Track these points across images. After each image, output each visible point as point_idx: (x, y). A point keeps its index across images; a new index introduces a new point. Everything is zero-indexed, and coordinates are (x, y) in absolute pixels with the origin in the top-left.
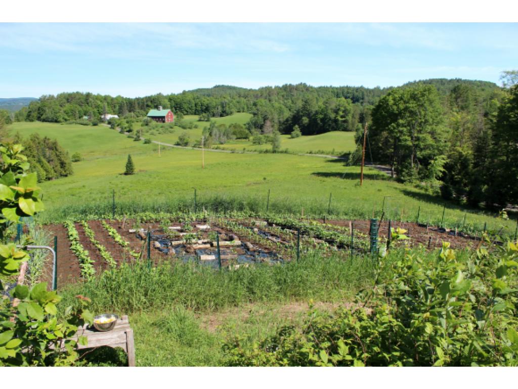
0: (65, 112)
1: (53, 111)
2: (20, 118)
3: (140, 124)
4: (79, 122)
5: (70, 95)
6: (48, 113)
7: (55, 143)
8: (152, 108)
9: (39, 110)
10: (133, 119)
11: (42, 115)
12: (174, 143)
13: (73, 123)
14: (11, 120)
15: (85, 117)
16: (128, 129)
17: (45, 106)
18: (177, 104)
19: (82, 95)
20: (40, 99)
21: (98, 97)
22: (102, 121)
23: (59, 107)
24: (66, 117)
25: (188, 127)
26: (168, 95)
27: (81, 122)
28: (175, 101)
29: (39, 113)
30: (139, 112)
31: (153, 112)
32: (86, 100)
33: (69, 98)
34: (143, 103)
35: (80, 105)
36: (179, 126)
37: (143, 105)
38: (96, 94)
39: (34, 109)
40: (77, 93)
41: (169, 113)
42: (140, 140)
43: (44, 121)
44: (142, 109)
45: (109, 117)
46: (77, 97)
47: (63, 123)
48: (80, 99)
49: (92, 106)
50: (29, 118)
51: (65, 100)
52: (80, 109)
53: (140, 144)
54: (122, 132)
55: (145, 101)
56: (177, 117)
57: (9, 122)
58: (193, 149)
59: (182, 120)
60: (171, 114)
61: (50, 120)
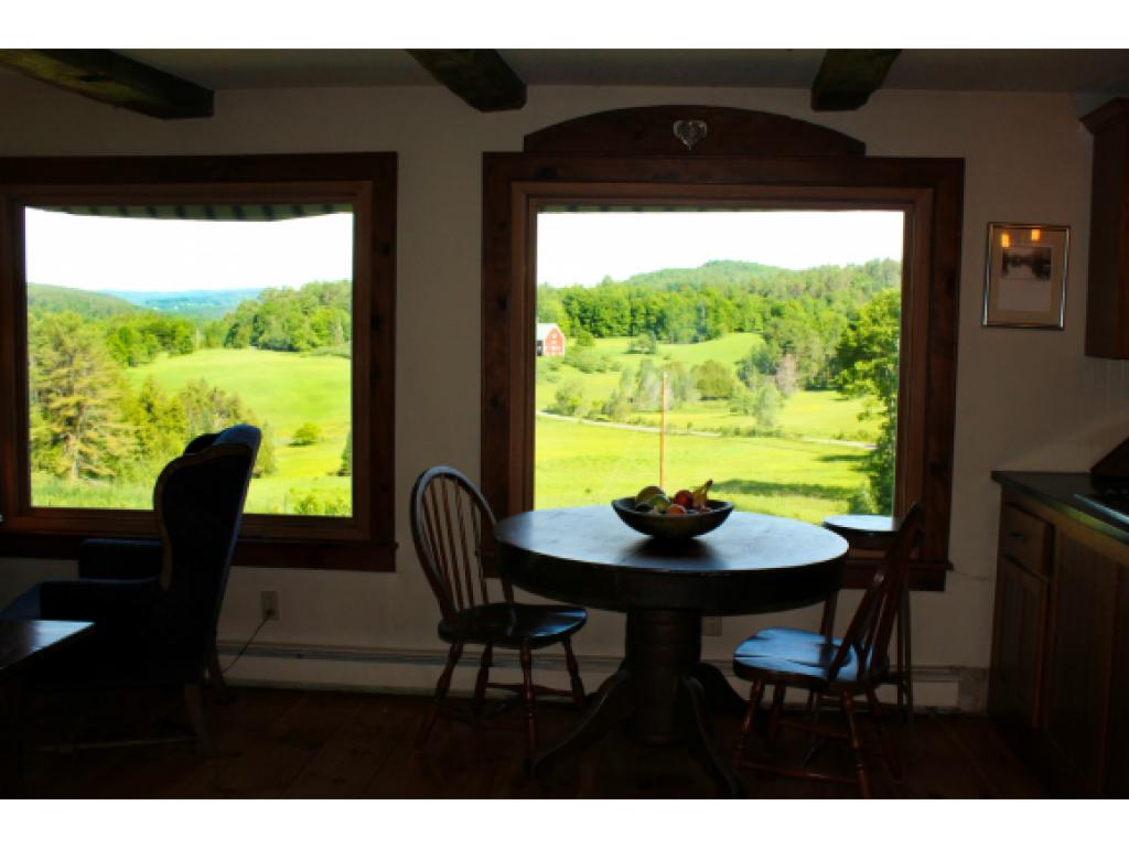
0: (313, 326)
1: (286, 325)
2: (214, 339)
5: (327, 287)
6: (276, 332)
7: (234, 402)
9: (256, 321)
11: (261, 333)
12: (546, 408)
13: (325, 353)
14: (190, 344)
17: (268, 312)
18: (585, 311)
20: (261, 296)
23: (301, 315)
24: (316, 340)
25: (596, 367)
26: (566, 289)
27: (345, 351)
28: (580, 303)
29: (255, 329)
33: (323, 293)
36: (575, 366)
39: (245, 320)
41: (554, 331)
43: (266, 346)
46: (344, 291)
47: (308, 353)
48: (348, 295)
50: (232, 339)
51: (316, 299)
52: (349, 320)
56: (579, 343)
57: (186, 349)
58: (580, 423)
59: (587, 350)
60: (558, 335)
61: (277, 345)
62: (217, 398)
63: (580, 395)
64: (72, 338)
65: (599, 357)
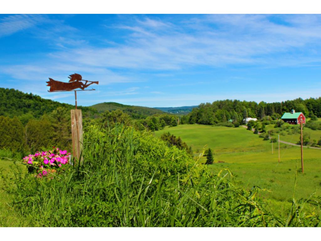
0: (216, 116)
1: (207, 116)
2: (184, 122)
3: (274, 125)
4: (224, 124)
5: (221, 102)
6: (204, 117)
7: (179, 140)
8: (287, 112)
9: (198, 115)
10: (268, 122)
11: (199, 119)
12: (297, 143)
13: (219, 125)
14: (176, 123)
15: (231, 121)
16: (261, 130)
17: (202, 112)
18: (315, 108)
19: (231, 101)
20: (199, 106)
21: (244, 104)
22: (243, 123)
23: (212, 112)
24: (217, 120)
25: (317, 128)
26: (307, 100)
27: (227, 124)
28: (312, 105)
29: (197, 118)
30: (275, 116)
31: (287, 116)
32: (234, 106)
33: (220, 105)
34: (279, 107)
35: (229, 111)
36: (309, 128)
37: (279, 110)
38: (243, 101)
39: (194, 115)
40: (227, 100)
41: (301, 115)
42: (269, 139)
43: (200, 123)
44: (278, 112)
45: (249, 119)
46: (227, 104)
47: (214, 125)
48: (229, 105)
49: (238, 111)
50: (190, 122)
51: (217, 107)
52: (228, 113)
53: (267, 143)
54: (256, 133)
55: (281, 105)
56: (312, 120)
57: (175, 125)
58: (308, 148)
59: (314, 122)
60: (303, 116)
61: (204, 123)
62: (173, 139)
63: (309, 138)
64: (119, 118)
65: (319, 124)
